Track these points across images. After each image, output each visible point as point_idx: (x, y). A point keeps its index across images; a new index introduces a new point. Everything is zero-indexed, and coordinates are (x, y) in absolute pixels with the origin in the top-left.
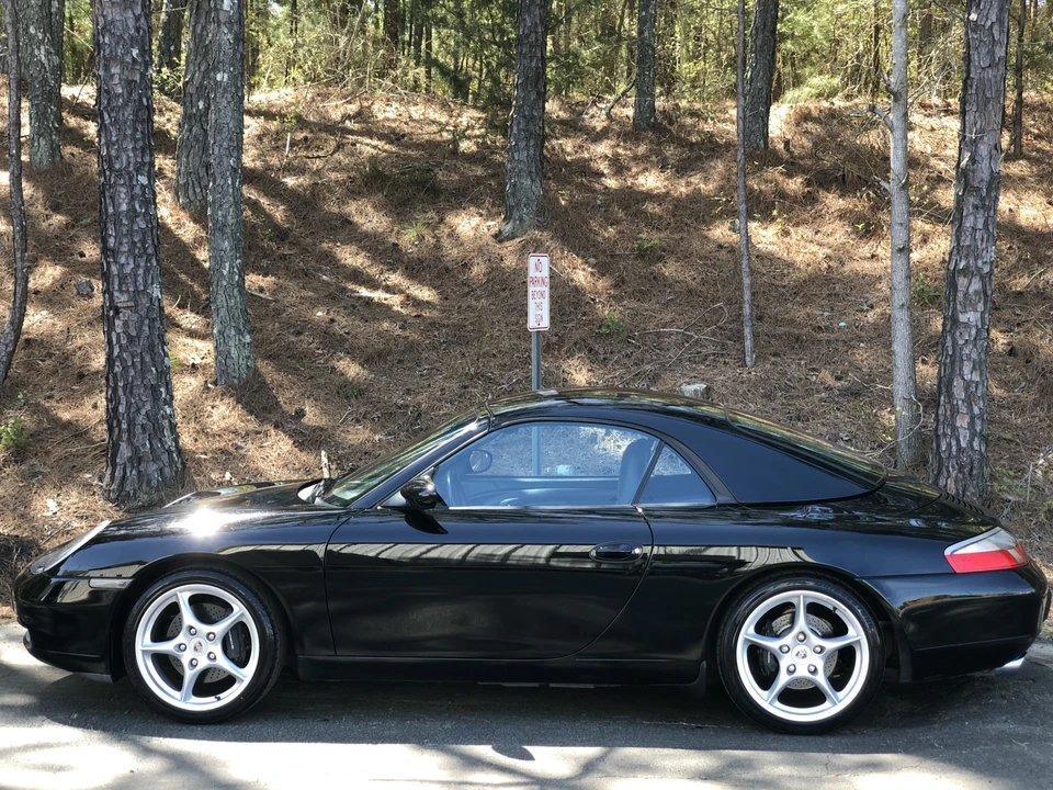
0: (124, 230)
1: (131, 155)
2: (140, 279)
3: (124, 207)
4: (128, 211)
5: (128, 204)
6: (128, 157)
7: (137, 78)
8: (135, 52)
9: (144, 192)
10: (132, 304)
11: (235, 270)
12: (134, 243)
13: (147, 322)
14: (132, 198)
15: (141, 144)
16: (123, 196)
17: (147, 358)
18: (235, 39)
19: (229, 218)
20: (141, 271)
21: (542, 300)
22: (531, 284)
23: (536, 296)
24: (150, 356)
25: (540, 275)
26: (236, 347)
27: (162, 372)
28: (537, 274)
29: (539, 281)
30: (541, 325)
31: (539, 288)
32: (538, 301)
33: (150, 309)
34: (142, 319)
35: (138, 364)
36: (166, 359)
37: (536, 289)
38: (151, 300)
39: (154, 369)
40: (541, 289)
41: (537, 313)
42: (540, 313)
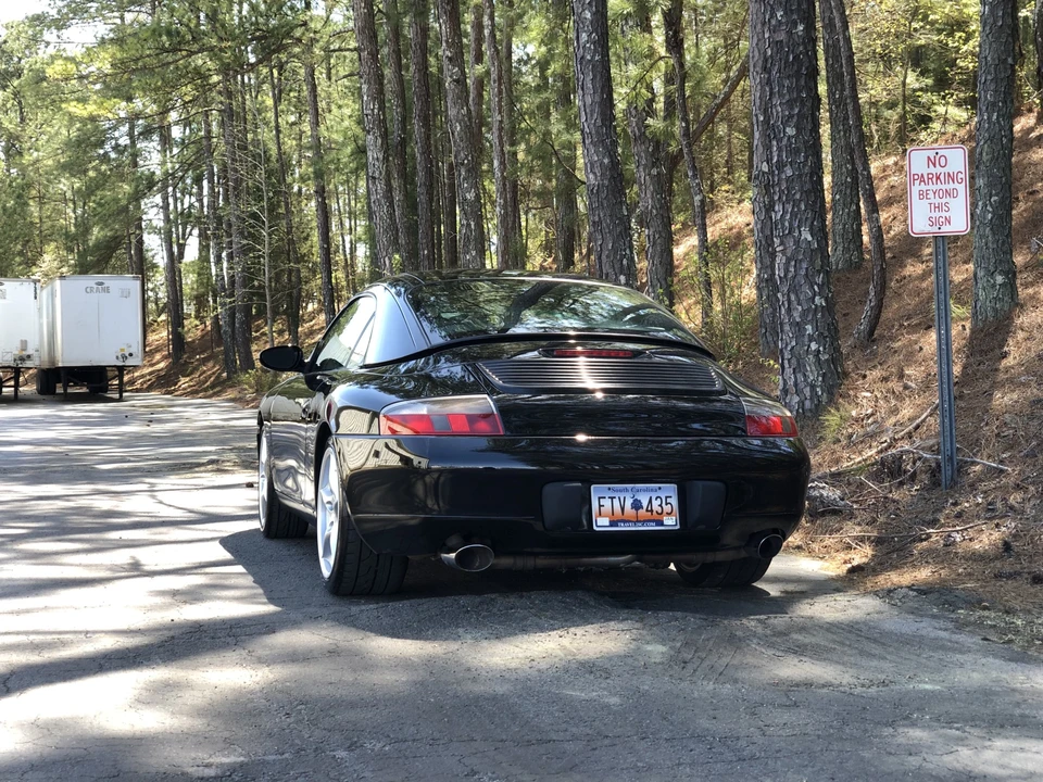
0: (776, 179)
1: (780, 110)
2: (787, 224)
3: (775, 160)
4: (778, 161)
5: (778, 156)
6: (778, 112)
7: (782, 36)
8: (779, 14)
9: (791, 143)
10: (781, 248)
11: (989, 208)
12: (783, 191)
13: (793, 263)
14: (780, 149)
15: (787, 97)
16: (776, 149)
17: (793, 297)
19: (984, 154)
20: (788, 216)
21: (948, 200)
22: (917, 182)
23: (931, 195)
24: (797, 295)
25: (943, 170)
26: (984, 289)
27: (809, 309)
28: (932, 170)
29: (938, 178)
30: (944, 229)
31: (939, 186)
32: (937, 201)
33: (797, 251)
34: (788, 260)
35: (786, 303)
36: (817, 298)
37: (931, 187)
38: (797, 242)
39: (800, 308)
40: (944, 187)
41: (933, 215)
42: (944, 214)
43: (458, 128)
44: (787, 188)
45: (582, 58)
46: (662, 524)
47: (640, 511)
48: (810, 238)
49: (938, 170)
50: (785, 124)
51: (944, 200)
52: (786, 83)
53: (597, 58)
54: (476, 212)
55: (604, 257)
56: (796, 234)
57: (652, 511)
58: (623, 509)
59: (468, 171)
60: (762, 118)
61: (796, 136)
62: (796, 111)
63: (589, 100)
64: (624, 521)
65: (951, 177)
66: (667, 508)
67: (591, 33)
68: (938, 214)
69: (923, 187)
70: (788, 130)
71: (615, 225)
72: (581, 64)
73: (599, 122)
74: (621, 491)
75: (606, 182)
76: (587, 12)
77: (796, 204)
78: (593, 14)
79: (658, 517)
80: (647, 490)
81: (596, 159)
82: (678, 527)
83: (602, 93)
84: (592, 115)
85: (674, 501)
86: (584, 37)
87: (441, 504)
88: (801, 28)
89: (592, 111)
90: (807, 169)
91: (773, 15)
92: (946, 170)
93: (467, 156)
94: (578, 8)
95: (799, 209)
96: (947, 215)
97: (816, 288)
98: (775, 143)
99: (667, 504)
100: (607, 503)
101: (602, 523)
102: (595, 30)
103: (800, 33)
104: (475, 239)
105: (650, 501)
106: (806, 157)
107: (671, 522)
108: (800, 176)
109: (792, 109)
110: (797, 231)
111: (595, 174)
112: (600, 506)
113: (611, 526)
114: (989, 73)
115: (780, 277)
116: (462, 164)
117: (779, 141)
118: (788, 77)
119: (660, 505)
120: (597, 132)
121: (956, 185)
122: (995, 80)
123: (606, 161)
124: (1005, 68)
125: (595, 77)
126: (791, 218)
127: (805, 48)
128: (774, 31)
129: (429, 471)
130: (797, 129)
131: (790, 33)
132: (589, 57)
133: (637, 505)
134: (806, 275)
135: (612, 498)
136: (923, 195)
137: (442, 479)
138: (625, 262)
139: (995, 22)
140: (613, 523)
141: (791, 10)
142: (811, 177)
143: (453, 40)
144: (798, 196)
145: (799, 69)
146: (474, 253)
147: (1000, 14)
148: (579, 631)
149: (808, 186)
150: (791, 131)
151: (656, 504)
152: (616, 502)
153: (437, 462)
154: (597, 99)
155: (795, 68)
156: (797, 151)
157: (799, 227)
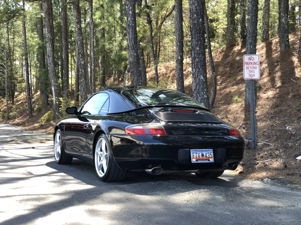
0: (193, 62)
1: (195, 42)
2: (196, 74)
3: (193, 56)
4: (194, 57)
5: (194, 55)
6: (194, 43)
7: (196, 22)
8: (195, 16)
9: (198, 52)
10: (195, 81)
12: (195, 65)
13: (198, 85)
14: (195, 54)
15: (197, 39)
16: (193, 53)
17: (198, 95)
18: (252, 6)
20: (197, 72)
21: (254, 69)
22: (246, 64)
23: (250, 68)
24: (199, 94)
25: (253, 61)
26: (248, 94)
27: (202, 99)
28: (250, 61)
29: (251, 63)
30: (253, 77)
31: (252, 66)
32: (251, 70)
33: (199, 82)
34: (197, 85)
35: (196, 97)
36: (205, 95)
37: (250, 66)
38: (199, 79)
39: (200, 98)
40: (253, 66)
41: (250, 73)
42: (253, 73)
43: (79, 43)
44: (197, 64)
45: (129, 25)
46: (209, 161)
47: (204, 157)
48: (203, 79)
49: (251, 61)
50: (196, 46)
51: (253, 70)
52: (197, 35)
53: (133, 25)
54: (84, 68)
55: (134, 82)
56: (199, 77)
57: (207, 157)
58: (199, 156)
59: (82, 55)
60: (179, 44)
61: (199, 50)
62: (199, 43)
63: (130, 37)
64: (199, 160)
65: (255, 63)
66: (211, 156)
67: (132, 18)
68: (251, 73)
69: (247, 66)
70: (197, 48)
71: (138, 73)
72: (128, 26)
73: (133, 43)
74: (198, 151)
75: (135, 60)
76: (130, 12)
77: (199, 69)
78: (132, 12)
79: (208, 159)
80: (205, 151)
81: (132, 54)
82: (214, 162)
83: (134, 35)
84: (131, 41)
85: (212, 154)
86: (129, 19)
87: (148, 155)
88: (201, 20)
89: (131, 40)
90: (202, 59)
91: (193, 16)
92: (254, 61)
93: (82, 51)
94: (128, 10)
95: (200, 70)
96: (254, 74)
97: (204, 92)
98: (193, 52)
99: (210, 155)
100: (195, 154)
101: (194, 160)
102: (133, 17)
103: (201, 21)
104: (84, 75)
105: (206, 154)
106: (202, 56)
107: (212, 160)
108: (200, 61)
109: (198, 42)
110: (199, 76)
111: (132, 58)
112: (193, 155)
113: (196, 161)
114: (250, 34)
115: (194, 89)
116: (80, 53)
117: (194, 51)
118: (197, 33)
119: (209, 155)
120: (133, 46)
121: (256, 66)
122: (252, 36)
123: (135, 54)
124: (255, 33)
125: (132, 30)
126: (198, 73)
127: (202, 25)
128: (193, 20)
129: (143, 145)
130: (199, 48)
131: (198, 21)
132: (131, 25)
133: (203, 155)
134: (202, 89)
135: (196, 153)
136: (247, 68)
137: (148, 148)
138: (140, 83)
139: (252, 21)
140: (197, 161)
141: (198, 15)
142: (203, 61)
143: (78, 17)
144: (200, 67)
145: (200, 31)
146: (83, 79)
147: (254, 18)
148: (194, 192)
149: (202, 64)
150: (198, 48)
151: (208, 155)
152: (197, 154)
153: (146, 143)
154: (133, 36)
155: (199, 31)
156: (200, 54)
157: (200, 75)
